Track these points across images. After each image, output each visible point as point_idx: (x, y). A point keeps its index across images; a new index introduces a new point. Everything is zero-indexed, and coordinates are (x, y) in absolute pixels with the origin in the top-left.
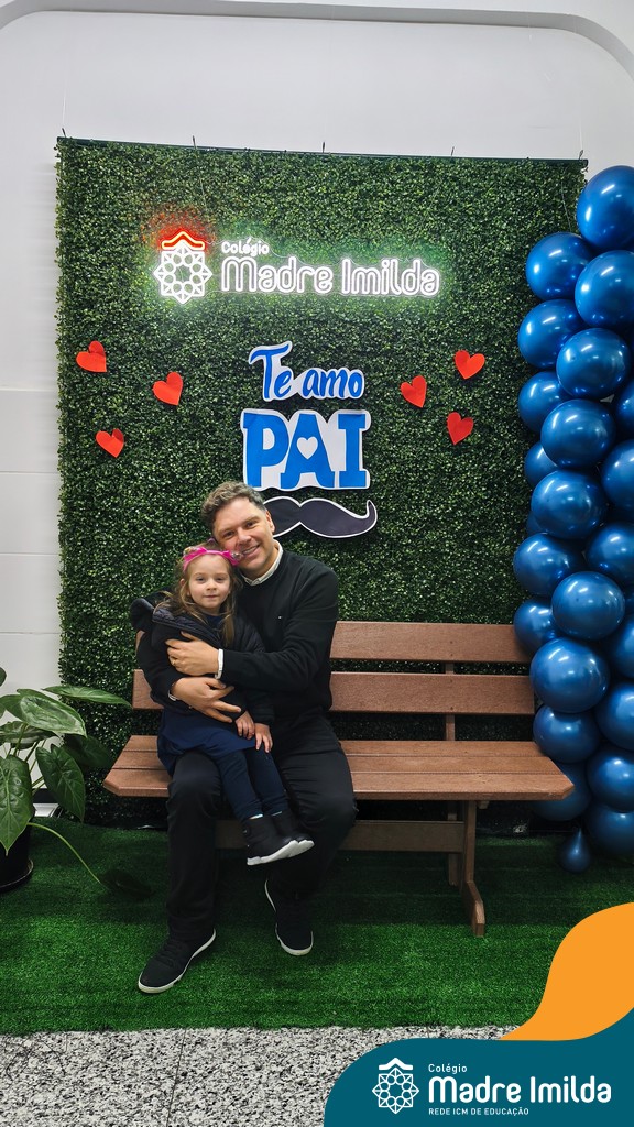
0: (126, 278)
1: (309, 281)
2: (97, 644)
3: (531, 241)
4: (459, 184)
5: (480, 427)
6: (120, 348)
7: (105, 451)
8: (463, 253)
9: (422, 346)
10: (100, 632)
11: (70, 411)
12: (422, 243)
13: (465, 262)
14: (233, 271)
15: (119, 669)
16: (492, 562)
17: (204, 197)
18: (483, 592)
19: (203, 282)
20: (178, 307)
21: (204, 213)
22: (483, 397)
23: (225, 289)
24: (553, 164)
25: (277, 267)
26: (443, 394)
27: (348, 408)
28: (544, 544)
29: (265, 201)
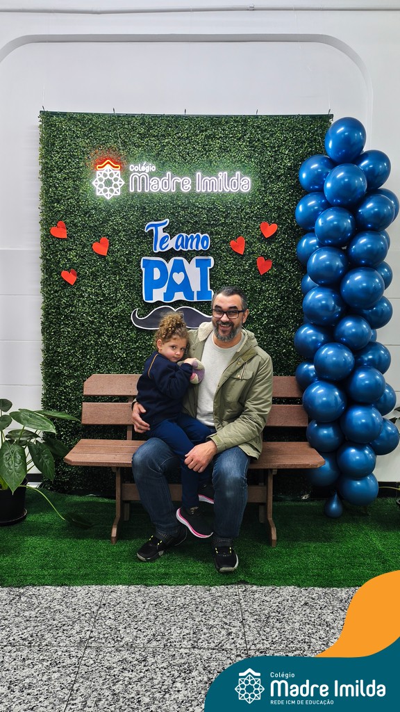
0: (77, 186)
1: (178, 184)
2: (63, 390)
3: (302, 160)
4: (261, 130)
5: (275, 265)
6: (74, 225)
7: (66, 282)
8: (264, 168)
9: (242, 220)
10: (64, 383)
11: (47, 260)
12: (241, 163)
13: (265, 173)
14: (136, 181)
15: (75, 404)
16: (285, 342)
17: (119, 141)
18: (280, 359)
19: (120, 187)
20: (106, 200)
21: (120, 149)
22: (277, 248)
23: (132, 191)
24: (313, 117)
25: (160, 179)
26: (254, 247)
27: (201, 255)
28: (311, 329)
29: (153, 142)
